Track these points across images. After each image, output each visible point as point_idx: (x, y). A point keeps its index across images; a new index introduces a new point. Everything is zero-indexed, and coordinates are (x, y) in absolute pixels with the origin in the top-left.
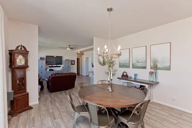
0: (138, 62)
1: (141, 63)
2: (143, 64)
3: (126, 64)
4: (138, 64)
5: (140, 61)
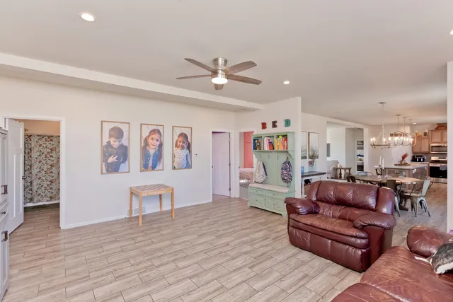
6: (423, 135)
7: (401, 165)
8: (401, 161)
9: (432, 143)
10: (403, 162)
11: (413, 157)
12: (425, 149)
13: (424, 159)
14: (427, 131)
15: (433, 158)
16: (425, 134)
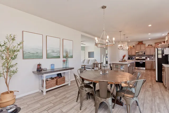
0: (53, 52)
1: (56, 53)
2: (58, 54)
3: (37, 54)
4: (53, 54)
5: (55, 51)
6: (133, 47)
7: (122, 61)
8: (122, 59)
9: (137, 50)
10: (123, 60)
11: (129, 57)
12: (134, 53)
13: (133, 58)
14: (134, 45)
15: (137, 58)
16: (134, 46)
